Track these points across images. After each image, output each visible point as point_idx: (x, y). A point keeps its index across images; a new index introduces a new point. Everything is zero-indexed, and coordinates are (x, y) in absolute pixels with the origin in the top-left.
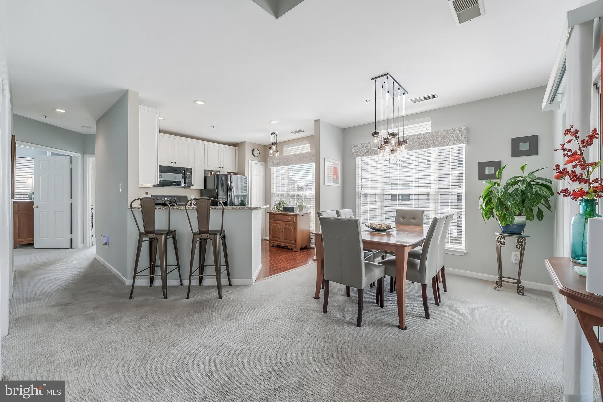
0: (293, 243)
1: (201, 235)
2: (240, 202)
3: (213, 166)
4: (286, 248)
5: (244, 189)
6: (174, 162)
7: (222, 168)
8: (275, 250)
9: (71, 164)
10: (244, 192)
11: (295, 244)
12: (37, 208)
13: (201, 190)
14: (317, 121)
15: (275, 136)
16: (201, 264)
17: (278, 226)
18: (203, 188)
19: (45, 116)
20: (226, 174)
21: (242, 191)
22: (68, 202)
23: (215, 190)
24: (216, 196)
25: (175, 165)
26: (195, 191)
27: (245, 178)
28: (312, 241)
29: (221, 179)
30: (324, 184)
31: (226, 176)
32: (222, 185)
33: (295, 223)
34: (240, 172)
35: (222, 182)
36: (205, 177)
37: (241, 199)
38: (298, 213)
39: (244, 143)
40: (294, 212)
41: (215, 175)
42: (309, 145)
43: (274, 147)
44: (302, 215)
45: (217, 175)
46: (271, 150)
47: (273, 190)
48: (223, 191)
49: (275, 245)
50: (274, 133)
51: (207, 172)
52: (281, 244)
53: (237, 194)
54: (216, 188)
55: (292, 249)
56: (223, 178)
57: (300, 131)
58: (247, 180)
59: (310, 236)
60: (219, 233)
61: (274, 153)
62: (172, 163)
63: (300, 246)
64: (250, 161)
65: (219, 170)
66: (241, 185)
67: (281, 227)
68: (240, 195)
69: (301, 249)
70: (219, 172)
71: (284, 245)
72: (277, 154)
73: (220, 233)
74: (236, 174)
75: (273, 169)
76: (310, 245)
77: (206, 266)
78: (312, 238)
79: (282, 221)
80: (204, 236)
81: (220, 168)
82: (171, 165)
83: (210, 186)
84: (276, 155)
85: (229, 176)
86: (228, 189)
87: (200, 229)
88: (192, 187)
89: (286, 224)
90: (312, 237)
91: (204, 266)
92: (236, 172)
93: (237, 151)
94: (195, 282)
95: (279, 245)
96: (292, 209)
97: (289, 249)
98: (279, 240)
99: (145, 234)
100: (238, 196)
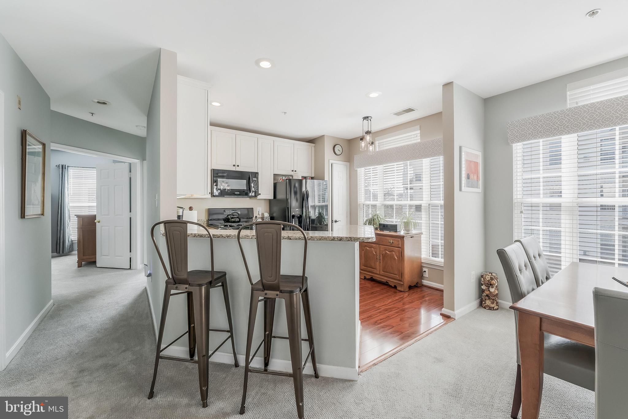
0: (398, 278)
1: (266, 292)
2: (317, 215)
3: (284, 169)
4: (386, 284)
5: (322, 198)
6: (237, 165)
7: (295, 171)
8: (368, 284)
9: (130, 172)
10: (322, 202)
11: (401, 281)
12: (99, 222)
13: (270, 200)
14: (448, 85)
15: (369, 121)
16: (267, 333)
17: (372, 252)
18: (272, 198)
19: (92, 114)
20: (301, 178)
21: (320, 201)
22: (127, 215)
23: (287, 200)
24: (288, 208)
25: (238, 169)
26: (263, 201)
27: (324, 183)
28: (424, 275)
29: (295, 186)
30: (460, 190)
31: (300, 181)
32: (295, 193)
33: (402, 248)
34: (318, 176)
35: (295, 189)
36: (274, 183)
37: (319, 211)
38: (402, 233)
39: (323, 136)
40: (396, 231)
41: (287, 180)
42: (419, 132)
43: (368, 138)
44: (412, 237)
45: (290, 180)
46: (363, 142)
47: (362, 199)
48: (297, 200)
49: (369, 277)
50: (368, 117)
51: (277, 177)
52: (377, 277)
53: (314, 204)
54: (288, 197)
55: (395, 287)
56: (297, 185)
57: (410, 110)
58: (327, 186)
59: (421, 267)
60: (298, 289)
61: (367, 146)
62: (234, 166)
63: (410, 284)
64: (331, 161)
65: (292, 173)
66: (319, 193)
67: (378, 252)
68: (317, 206)
69: (410, 288)
70: (292, 176)
71: (384, 279)
72: (371, 148)
73: (300, 288)
74: (312, 178)
75: (361, 171)
76: (422, 281)
77: (275, 337)
78: (425, 271)
79: (379, 245)
80: (271, 294)
81: (293, 171)
82: (234, 169)
83: (281, 196)
84: (370, 150)
85: (304, 181)
86: (304, 198)
87: (264, 281)
88: (259, 197)
89: (386, 250)
90: (424, 269)
91: (271, 337)
92: (313, 176)
93: (313, 148)
94: (257, 363)
95: (374, 278)
96: (394, 228)
97: (391, 286)
98: (375, 271)
99: (174, 285)
100: (314, 207)
